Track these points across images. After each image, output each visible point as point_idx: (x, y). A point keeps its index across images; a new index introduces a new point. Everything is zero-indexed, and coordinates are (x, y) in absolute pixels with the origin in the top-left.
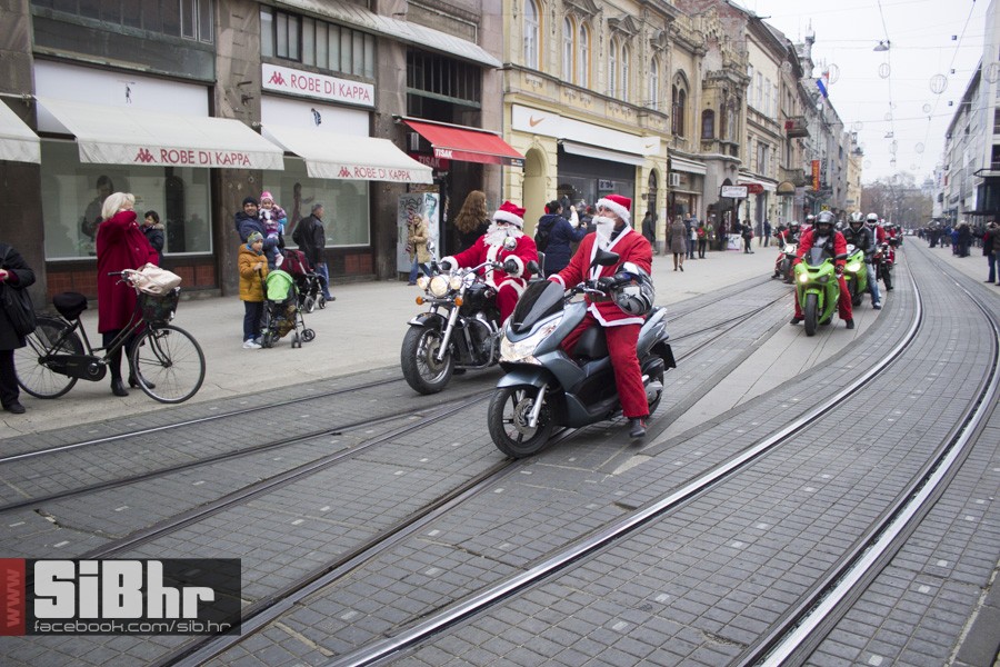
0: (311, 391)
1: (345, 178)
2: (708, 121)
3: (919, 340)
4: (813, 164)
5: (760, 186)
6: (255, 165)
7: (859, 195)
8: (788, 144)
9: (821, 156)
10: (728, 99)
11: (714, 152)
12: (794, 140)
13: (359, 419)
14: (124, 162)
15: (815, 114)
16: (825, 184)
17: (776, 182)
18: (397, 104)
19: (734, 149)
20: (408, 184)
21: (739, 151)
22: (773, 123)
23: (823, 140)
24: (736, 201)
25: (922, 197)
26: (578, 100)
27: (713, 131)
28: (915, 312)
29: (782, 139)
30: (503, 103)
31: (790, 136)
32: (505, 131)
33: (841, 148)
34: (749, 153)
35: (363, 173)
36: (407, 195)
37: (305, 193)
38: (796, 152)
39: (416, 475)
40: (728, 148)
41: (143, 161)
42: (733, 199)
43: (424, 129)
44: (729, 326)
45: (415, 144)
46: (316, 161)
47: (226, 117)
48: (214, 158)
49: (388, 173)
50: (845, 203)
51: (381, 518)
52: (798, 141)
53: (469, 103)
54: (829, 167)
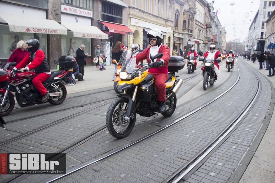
0: (75, 95)
1: (84, 37)
2: (184, 23)
3: (238, 84)
4: (213, 36)
5: (198, 41)
6: (59, 33)
7: (225, 45)
8: (206, 30)
9: (215, 34)
10: (190, 17)
11: (186, 32)
12: (208, 29)
13: (88, 103)
14: (22, 32)
15: (214, 22)
16: (216, 41)
17: (203, 41)
18: (99, 17)
19: (192, 31)
20: (102, 39)
21: (193, 32)
22: (202, 24)
23: (216, 29)
24: (192, 46)
25: (242, 46)
26: (149, 17)
27: (186, 26)
28: (238, 76)
29: (205, 29)
30: (128, 17)
31: (207, 28)
32: (129, 24)
33: (221, 32)
34: (195, 32)
35: (89, 36)
36: (101, 42)
37: (73, 41)
38: (208, 32)
39: (103, 117)
40: (190, 31)
41: (27, 31)
42: (191, 45)
43: (106, 24)
44: (188, 79)
45: (104, 28)
46: (76, 33)
47: (51, 19)
48: (47, 31)
49: (96, 36)
50: (221, 47)
51: (94, 128)
52: (209, 29)
53: (119, 17)
54: (217, 37)
